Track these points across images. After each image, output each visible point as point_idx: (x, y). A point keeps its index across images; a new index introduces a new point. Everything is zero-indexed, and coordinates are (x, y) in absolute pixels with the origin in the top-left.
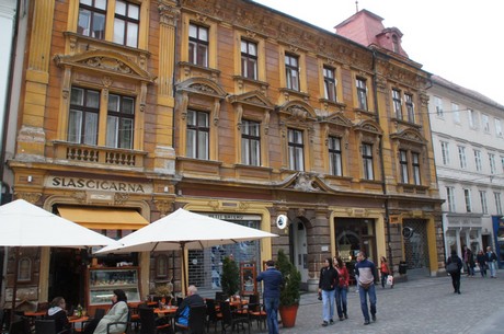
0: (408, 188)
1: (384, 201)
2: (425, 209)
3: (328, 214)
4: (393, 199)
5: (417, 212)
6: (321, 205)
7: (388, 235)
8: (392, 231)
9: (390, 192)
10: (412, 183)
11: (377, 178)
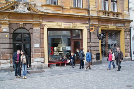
0: (105, 13)
1: (89, 19)
2: (119, 25)
5: (112, 26)
7: (90, 38)
8: (92, 36)
9: (93, 14)
10: (110, 10)
11: (85, 7)
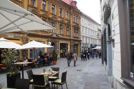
0: (75, 37)
1: (70, 40)
2: (78, 42)
3: (59, 42)
4: (72, 40)
5: (76, 43)
6: (57, 40)
7: (70, 47)
8: (71, 46)
9: (72, 38)
10: (76, 36)
11: (69, 35)
